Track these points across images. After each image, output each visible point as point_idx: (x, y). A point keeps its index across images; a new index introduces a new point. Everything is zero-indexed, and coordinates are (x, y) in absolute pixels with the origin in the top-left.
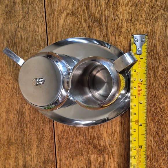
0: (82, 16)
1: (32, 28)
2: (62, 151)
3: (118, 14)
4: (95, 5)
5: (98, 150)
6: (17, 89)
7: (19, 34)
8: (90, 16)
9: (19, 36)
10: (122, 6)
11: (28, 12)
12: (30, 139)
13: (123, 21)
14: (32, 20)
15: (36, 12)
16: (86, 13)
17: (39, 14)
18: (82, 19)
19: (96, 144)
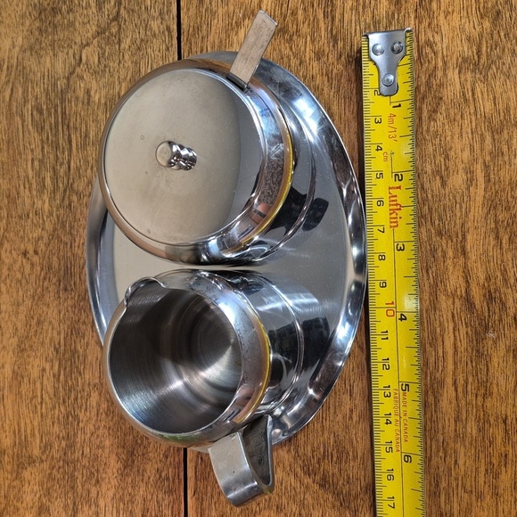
0: (309, 39)
1: (128, 69)
2: (209, 494)
3: (431, 39)
4: (355, 4)
5: (337, 494)
6: (62, 273)
7: (82, 85)
8: (336, 42)
9: (81, 93)
10: (447, 14)
11: (118, 13)
12: (98, 447)
13: (450, 65)
14: (128, 40)
15: (145, 16)
16: (323, 29)
17: (155, 25)
18: (308, 49)
19: (333, 474)
